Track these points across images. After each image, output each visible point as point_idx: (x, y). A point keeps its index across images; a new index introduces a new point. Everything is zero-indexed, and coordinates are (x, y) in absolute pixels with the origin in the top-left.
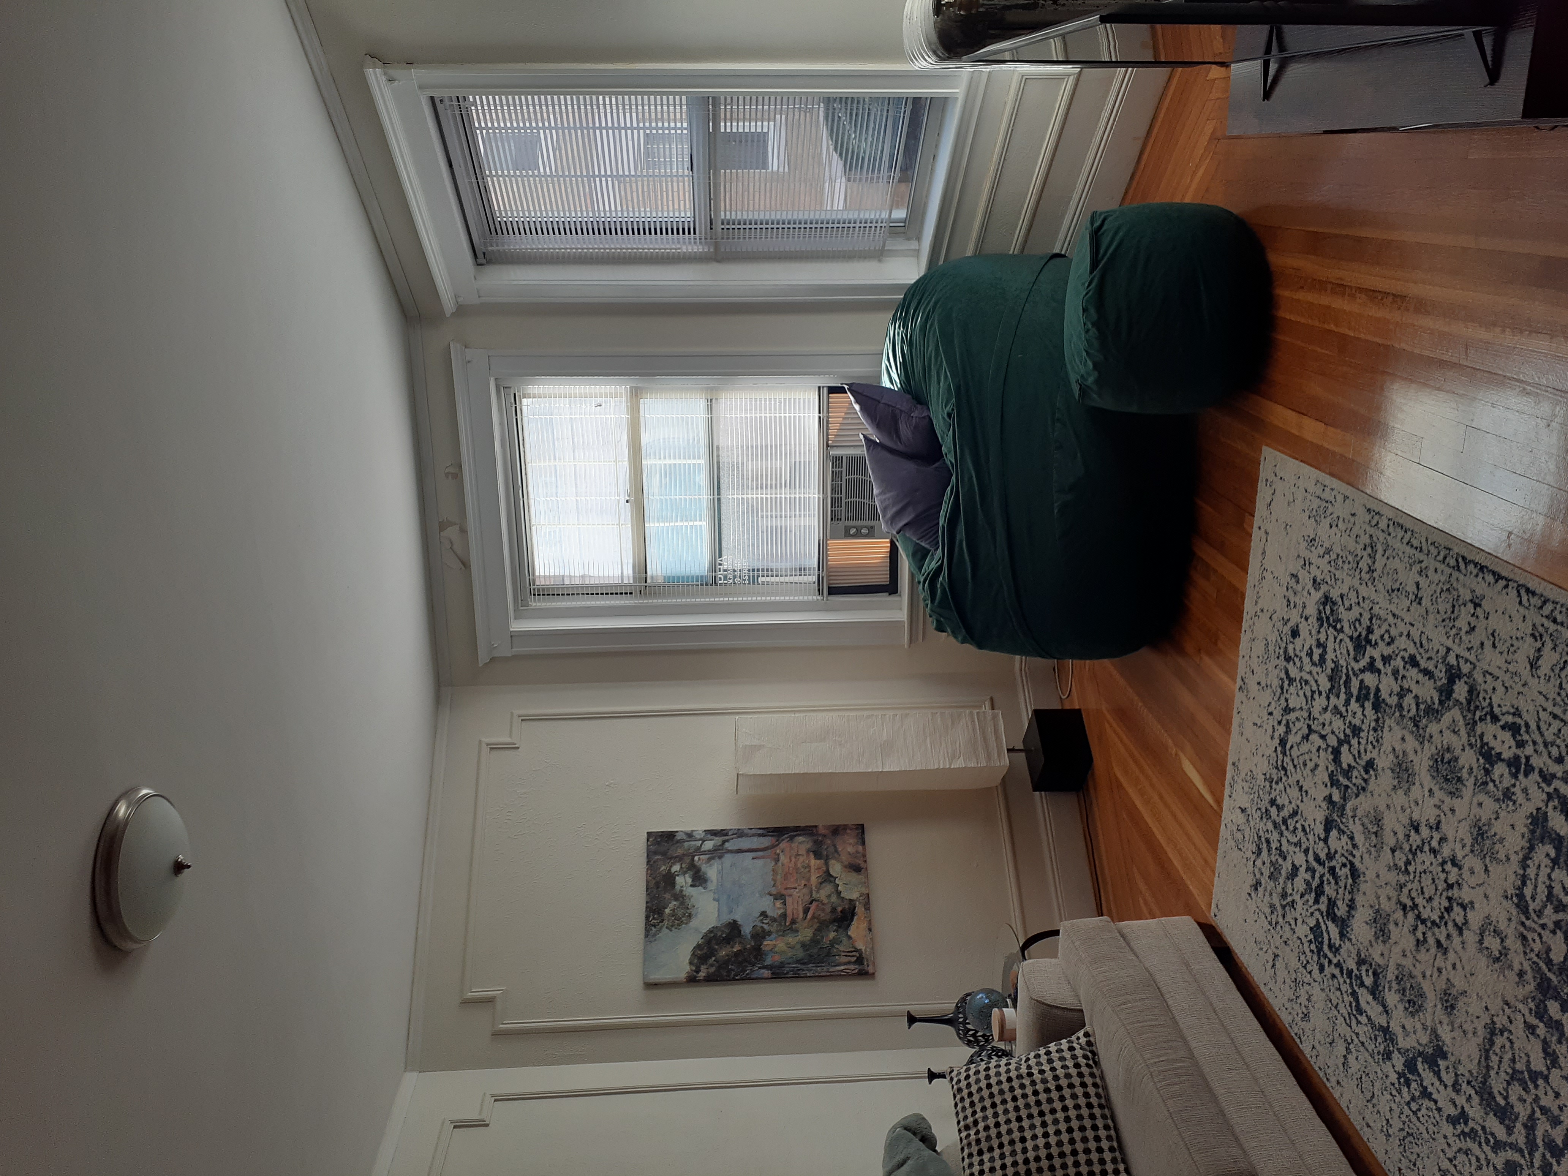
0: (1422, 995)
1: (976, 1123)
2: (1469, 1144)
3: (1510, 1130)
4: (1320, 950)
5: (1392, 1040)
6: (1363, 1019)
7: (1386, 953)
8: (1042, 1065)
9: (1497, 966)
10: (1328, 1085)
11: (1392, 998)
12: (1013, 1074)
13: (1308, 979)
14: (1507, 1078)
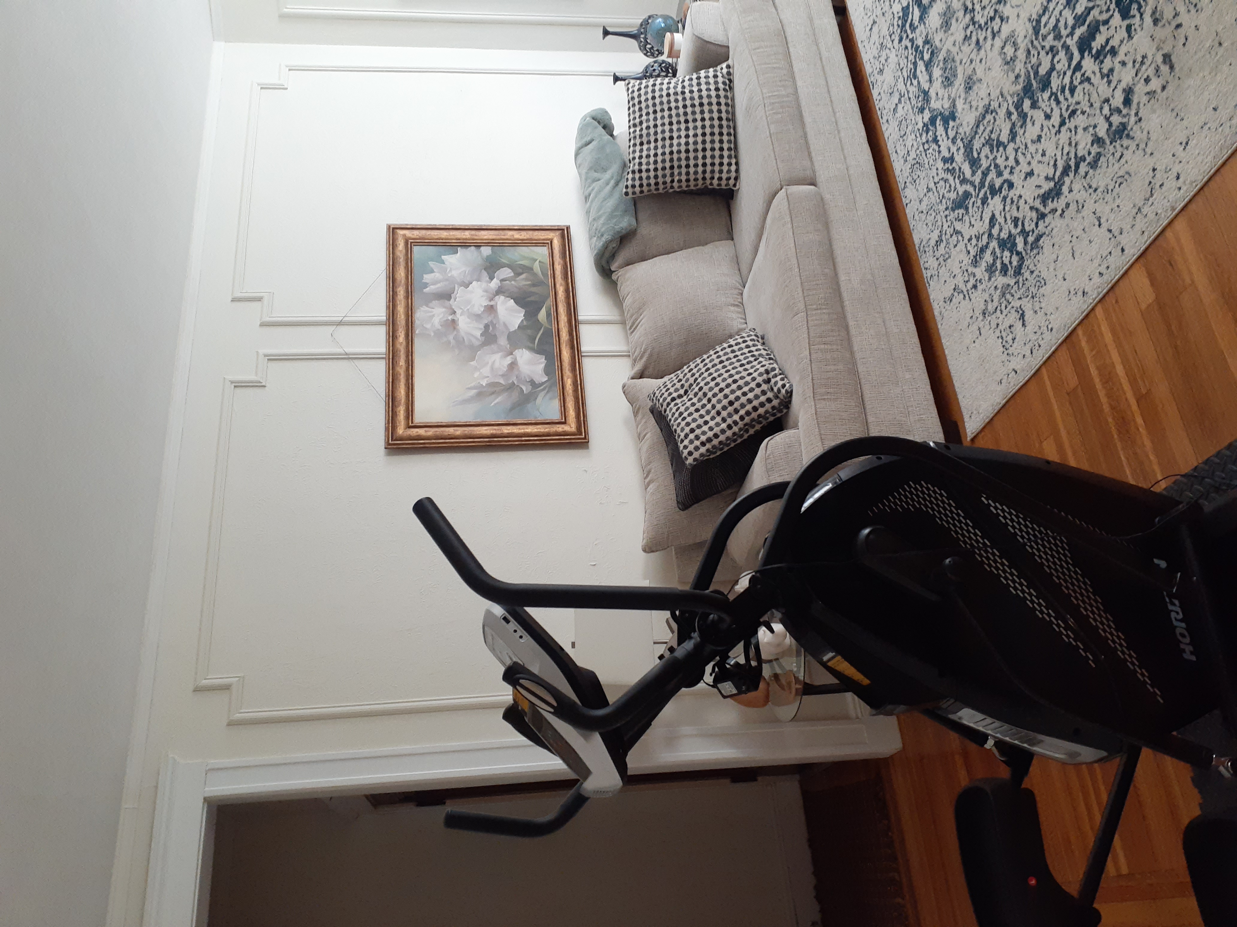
0: (955, 76)
1: (641, 123)
2: (949, 177)
3: (974, 173)
4: (904, 26)
5: (928, 101)
6: (915, 82)
7: (944, 40)
8: (693, 86)
9: (1006, 67)
10: (881, 121)
11: (937, 72)
12: (672, 91)
13: (890, 45)
14: (984, 142)
